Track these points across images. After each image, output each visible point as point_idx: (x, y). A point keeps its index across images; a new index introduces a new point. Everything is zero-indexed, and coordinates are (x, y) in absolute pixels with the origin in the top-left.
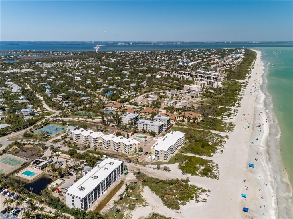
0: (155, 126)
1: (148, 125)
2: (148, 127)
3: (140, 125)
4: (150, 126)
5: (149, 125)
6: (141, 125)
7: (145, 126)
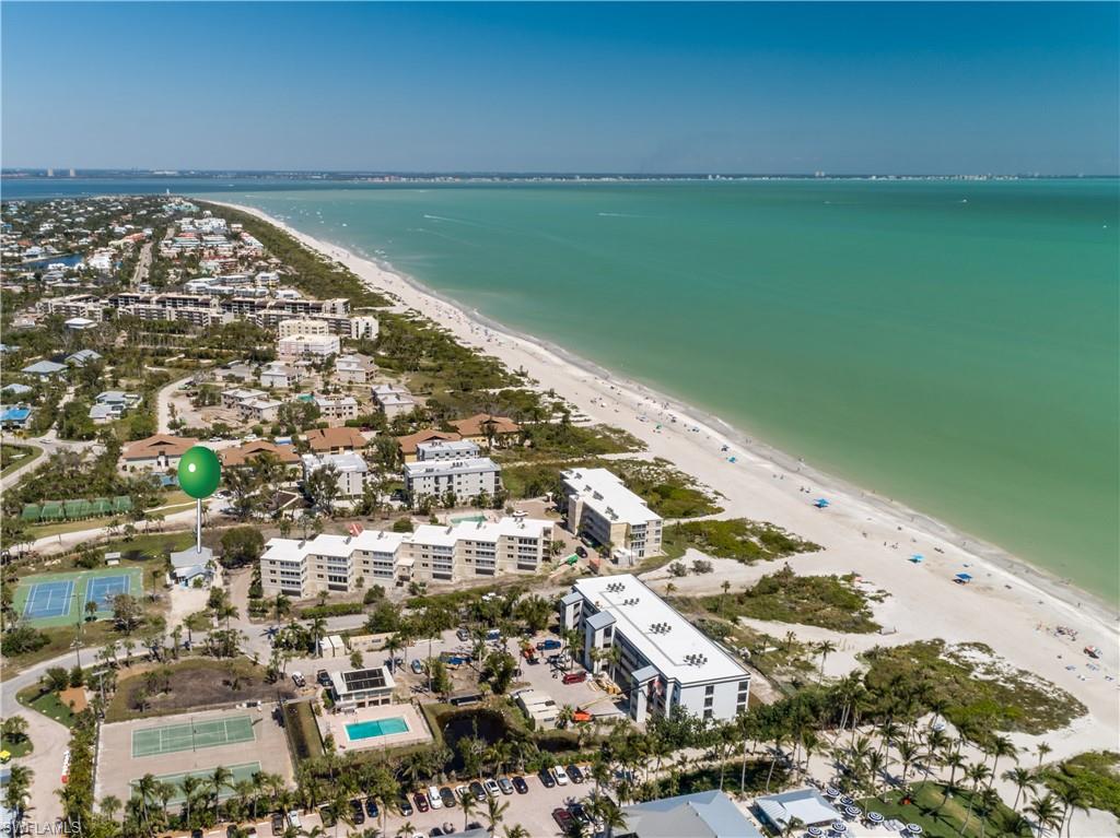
0: (481, 474)
1: (455, 477)
2: (455, 484)
3: (425, 483)
4: (462, 479)
5: (459, 476)
6: (428, 482)
7: (444, 482)
